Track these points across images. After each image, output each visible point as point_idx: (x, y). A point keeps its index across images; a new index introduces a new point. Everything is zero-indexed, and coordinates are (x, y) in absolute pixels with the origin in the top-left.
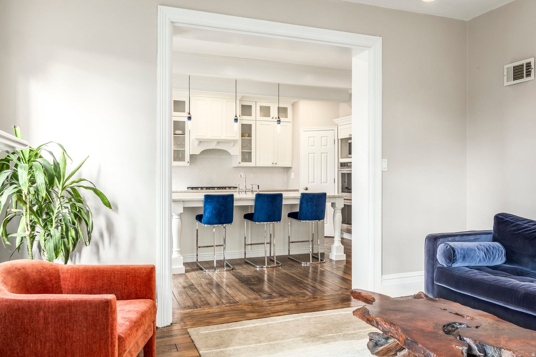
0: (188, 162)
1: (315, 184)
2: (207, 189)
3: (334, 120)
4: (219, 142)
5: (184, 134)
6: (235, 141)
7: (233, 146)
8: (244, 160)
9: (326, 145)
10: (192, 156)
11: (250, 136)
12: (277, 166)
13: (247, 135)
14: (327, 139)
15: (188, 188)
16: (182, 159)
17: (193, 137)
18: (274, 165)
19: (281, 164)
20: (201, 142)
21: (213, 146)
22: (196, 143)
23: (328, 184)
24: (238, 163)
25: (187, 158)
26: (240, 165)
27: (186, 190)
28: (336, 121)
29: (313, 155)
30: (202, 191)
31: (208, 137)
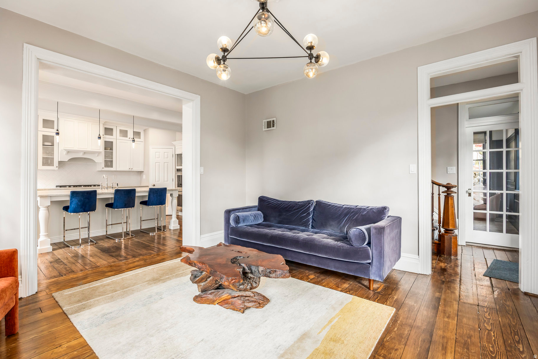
0: (57, 167)
1: (160, 182)
2: (74, 187)
3: (173, 142)
4: (85, 153)
5: (53, 145)
6: (99, 153)
7: (98, 156)
8: (106, 165)
9: (168, 158)
10: (61, 163)
11: (111, 149)
12: (132, 170)
13: (109, 149)
14: (168, 154)
15: (57, 186)
16: (52, 164)
17: (62, 148)
18: (130, 170)
19: (135, 169)
20: (68, 152)
21: (80, 155)
22: (65, 153)
23: (169, 182)
24: (102, 168)
25: (56, 163)
26: (103, 170)
27: (55, 187)
28: (174, 143)
29: (159, 163)
30: (70, 188)
31: (76, 148)
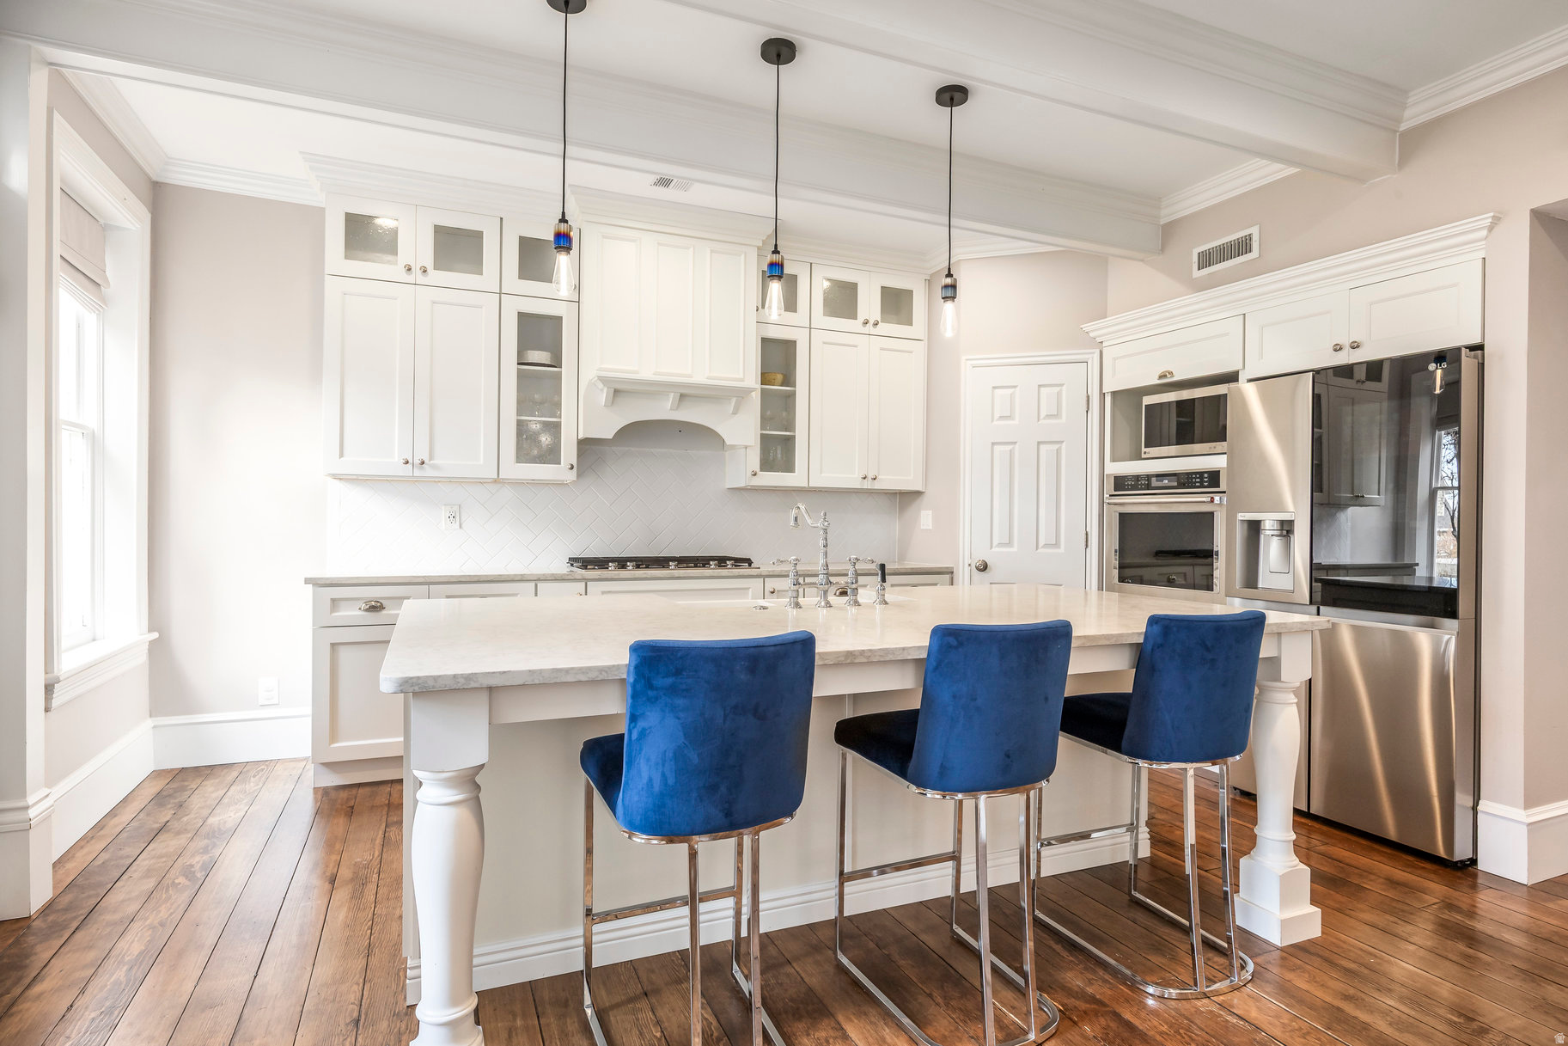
0: (572, 468)
1: (1015, 549)
2: (638, 567)
3: (1087, 327)
4: (686, 395)
5: (557, 362)
6: (741, 394)
7: (735, 413)
8: (767, 464)
9: (1057, 416)
10: (588, 447)
11: (789, 380)
12: (877, 486)
13: (779, 377)
14: (1059, 394)
15: (573, 561)
16: (551, 455)
17: (588, 374)
18: (867, 485)
19: (889, 481)
20: (619, 392)
21: (663, 410)
22: (603, 397)
23: (1062, 550)
24: (749, 473)
25: (569, 452)
26: (757, 482)
27: (562, 567)
28: (1095, 328)
29: (1009, 447)
30: (623, 573)
31: (647, 373)
